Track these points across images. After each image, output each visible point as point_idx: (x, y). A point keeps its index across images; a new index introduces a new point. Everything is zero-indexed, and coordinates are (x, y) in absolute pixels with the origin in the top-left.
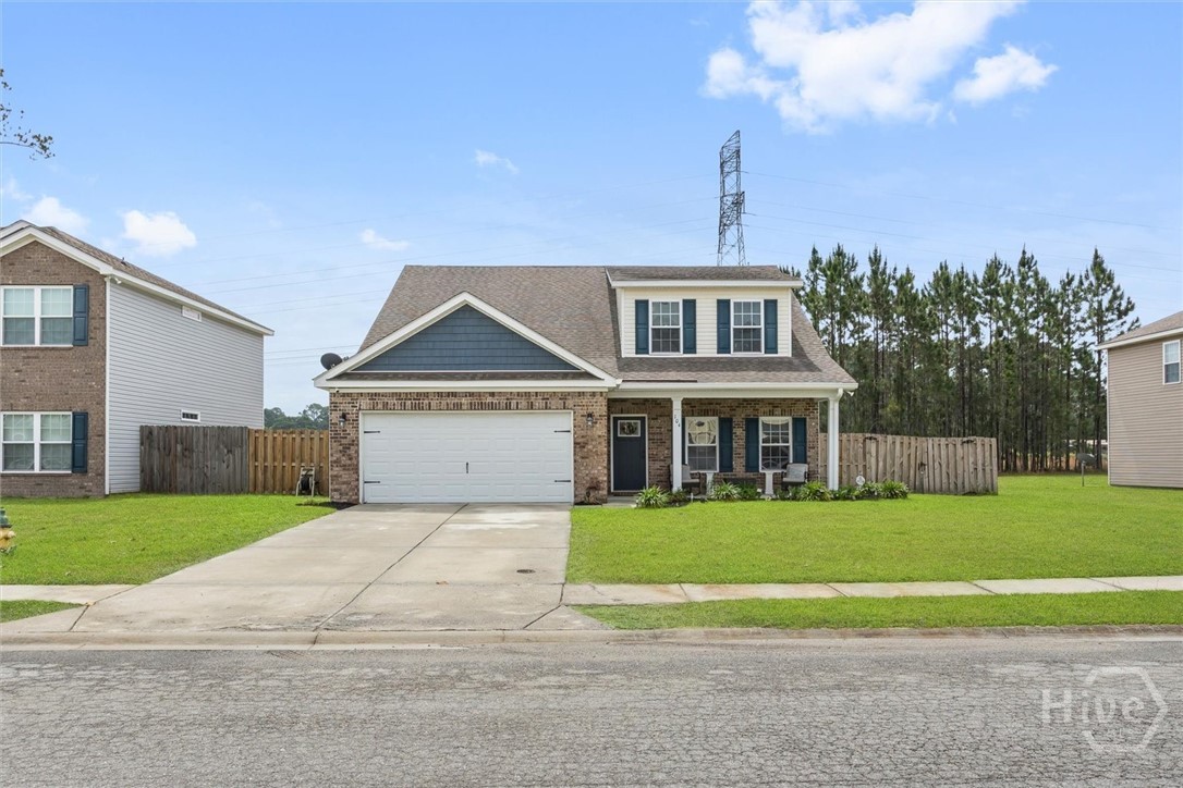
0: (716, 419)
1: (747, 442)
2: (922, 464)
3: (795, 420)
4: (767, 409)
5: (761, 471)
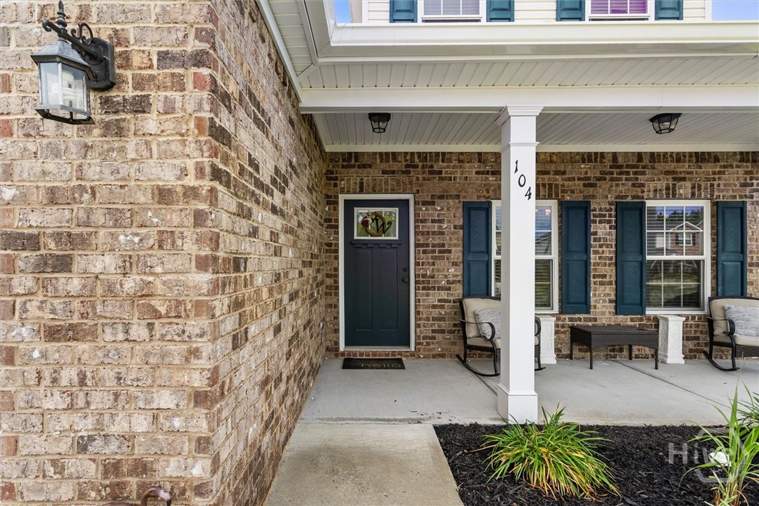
1: (620, 250)
3: (720, 209)
4: (661, 185)
5: (648, 311)
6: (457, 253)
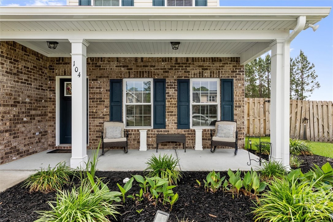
0: (151, 80)
1: (179, 101)
2: (305, 119)
3: (223, 82)
4: (197, 71)
5: (191, 127)
6: (107, 102)
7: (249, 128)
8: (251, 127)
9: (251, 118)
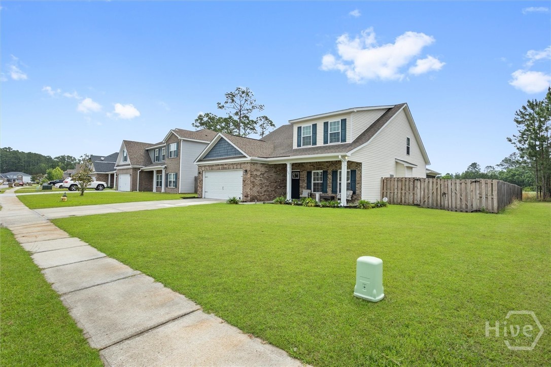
0: (322, 171)
6: (306, 181)
7: (401, 198)
8: (403, 198)
9: (403, 192)
